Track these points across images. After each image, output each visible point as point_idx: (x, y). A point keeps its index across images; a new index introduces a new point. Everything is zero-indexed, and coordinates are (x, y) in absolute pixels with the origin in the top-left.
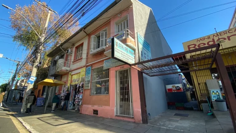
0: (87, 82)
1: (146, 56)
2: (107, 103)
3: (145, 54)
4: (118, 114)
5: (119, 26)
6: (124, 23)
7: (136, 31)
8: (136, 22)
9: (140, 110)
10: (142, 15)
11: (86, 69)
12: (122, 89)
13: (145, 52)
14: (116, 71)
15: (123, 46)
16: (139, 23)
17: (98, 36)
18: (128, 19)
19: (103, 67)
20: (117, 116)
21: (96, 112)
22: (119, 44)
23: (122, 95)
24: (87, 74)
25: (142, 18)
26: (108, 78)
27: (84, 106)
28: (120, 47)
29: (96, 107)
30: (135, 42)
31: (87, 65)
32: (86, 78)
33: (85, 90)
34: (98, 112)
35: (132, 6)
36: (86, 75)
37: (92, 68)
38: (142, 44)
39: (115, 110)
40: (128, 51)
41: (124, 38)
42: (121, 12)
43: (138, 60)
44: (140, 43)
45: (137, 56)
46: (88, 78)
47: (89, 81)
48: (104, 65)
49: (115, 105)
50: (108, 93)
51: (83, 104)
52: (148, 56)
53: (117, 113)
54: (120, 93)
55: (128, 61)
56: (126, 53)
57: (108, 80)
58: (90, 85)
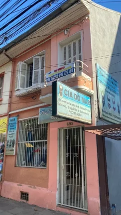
0: (11, 142)
1: (111, 103)
2: (44, 183)
3: (109, 100)
4: (62, 204)
5: (65, 49)
6: (74, 44)
7: (94, 62)
8: (94, 45)
9: (98, 201)
10: (106, 30)
11: (8, 120)
12: (68, 160)
13: (110, 96)
14: (60, 129)
15: (71, 93)
16: (100, 46)
17: (29, 63)
18: (82, 39)
19: (37, 119)
20: (59, 205)
21: (25, 195)
22: (65, 90)
23: (69, 171)
24: (11, 129)
25: (104, 35)
26: (46, 139)
27: (5, 183)
28: (66, 95)
29: (25, 188)
30: (92, 81)
31: (10, 113)
32: (8, 136)
33: (6, 156)
34: (29, 196)
35: (89, 17)
36: (8, 129)
37: (18, 119)
38: (105, 83)
39: (57, 196)
40: (79, 101)
41: (73, 75)
42: (69, 26)
43: (97, 114)
44: (101, 82)
45: (95, 107)
46: (12, 137)
47: (14, 141)
48: (39, 116)
49: (58, 187)
50: (45, 166)
51: (3, 180)
52: (114, 103)
53: (60, 201)
54: (65, 168)
55: (80, 117)
56: (76, 104)
57: (46, 142)
58: (14, 149)
